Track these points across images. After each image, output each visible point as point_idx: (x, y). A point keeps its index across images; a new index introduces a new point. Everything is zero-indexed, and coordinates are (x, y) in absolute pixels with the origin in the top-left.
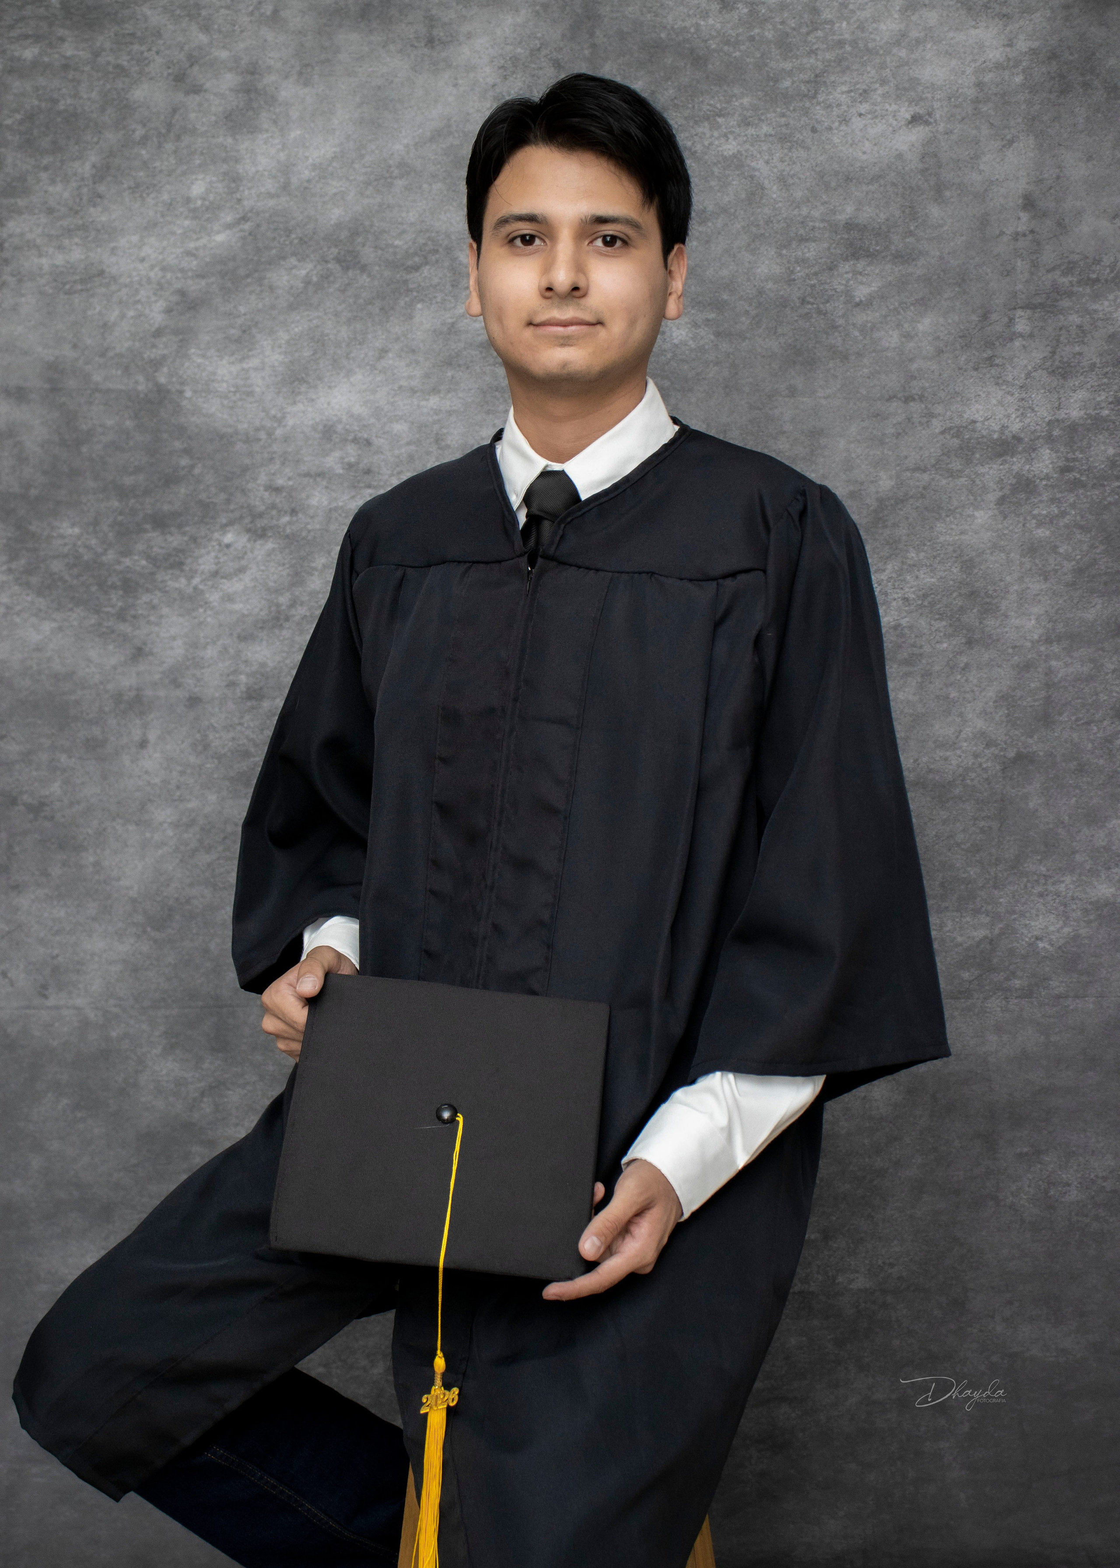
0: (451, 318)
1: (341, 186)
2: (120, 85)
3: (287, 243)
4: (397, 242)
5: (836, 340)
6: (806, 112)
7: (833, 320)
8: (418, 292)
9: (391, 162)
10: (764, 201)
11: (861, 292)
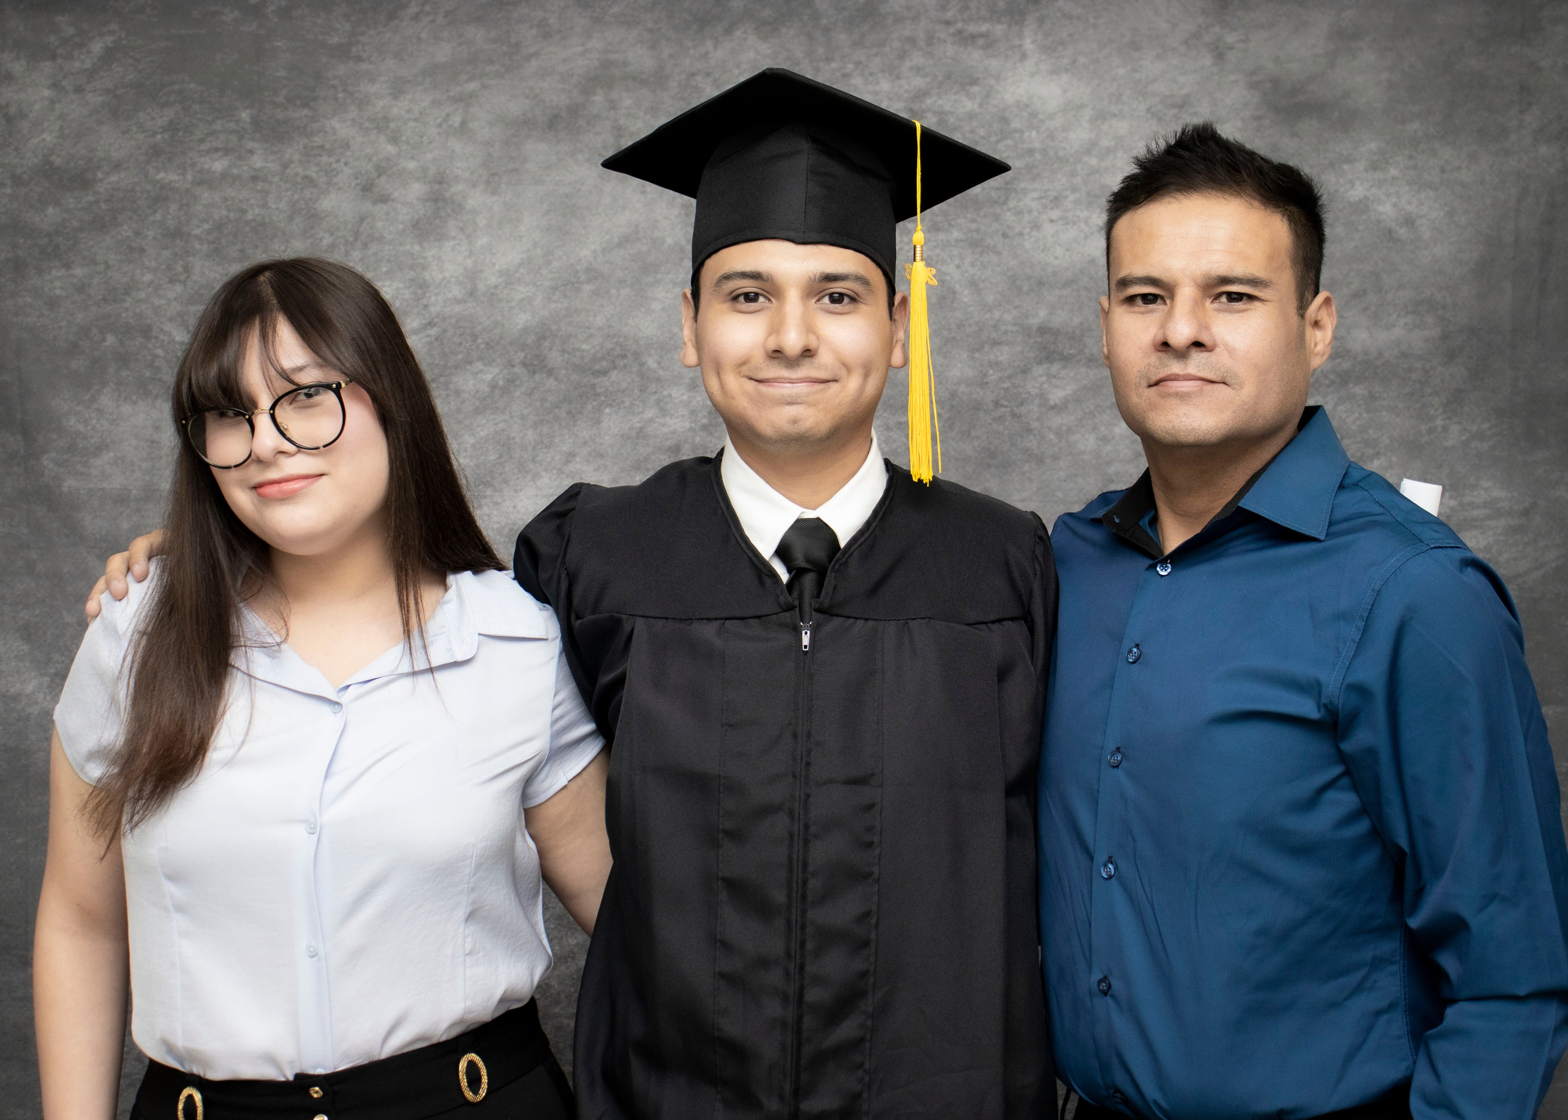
0: (639, 422)
1: (528, 292)
2: (308, 195)
3: (473, 347)
4: (584, 347)
5: (1031, 443)
6: (997, 218)
7: (1028, 423)
8: (606, 397)
9: (578, 267)
10: (955, 305)
11: (1056, 396)
